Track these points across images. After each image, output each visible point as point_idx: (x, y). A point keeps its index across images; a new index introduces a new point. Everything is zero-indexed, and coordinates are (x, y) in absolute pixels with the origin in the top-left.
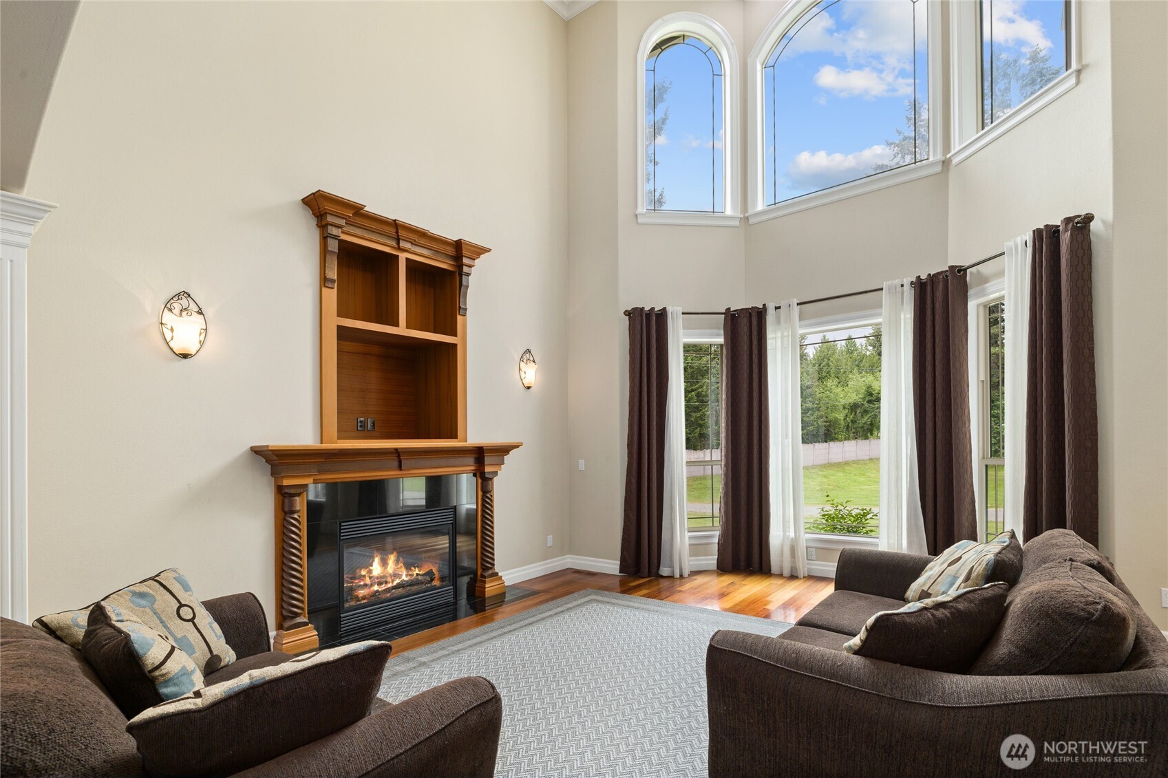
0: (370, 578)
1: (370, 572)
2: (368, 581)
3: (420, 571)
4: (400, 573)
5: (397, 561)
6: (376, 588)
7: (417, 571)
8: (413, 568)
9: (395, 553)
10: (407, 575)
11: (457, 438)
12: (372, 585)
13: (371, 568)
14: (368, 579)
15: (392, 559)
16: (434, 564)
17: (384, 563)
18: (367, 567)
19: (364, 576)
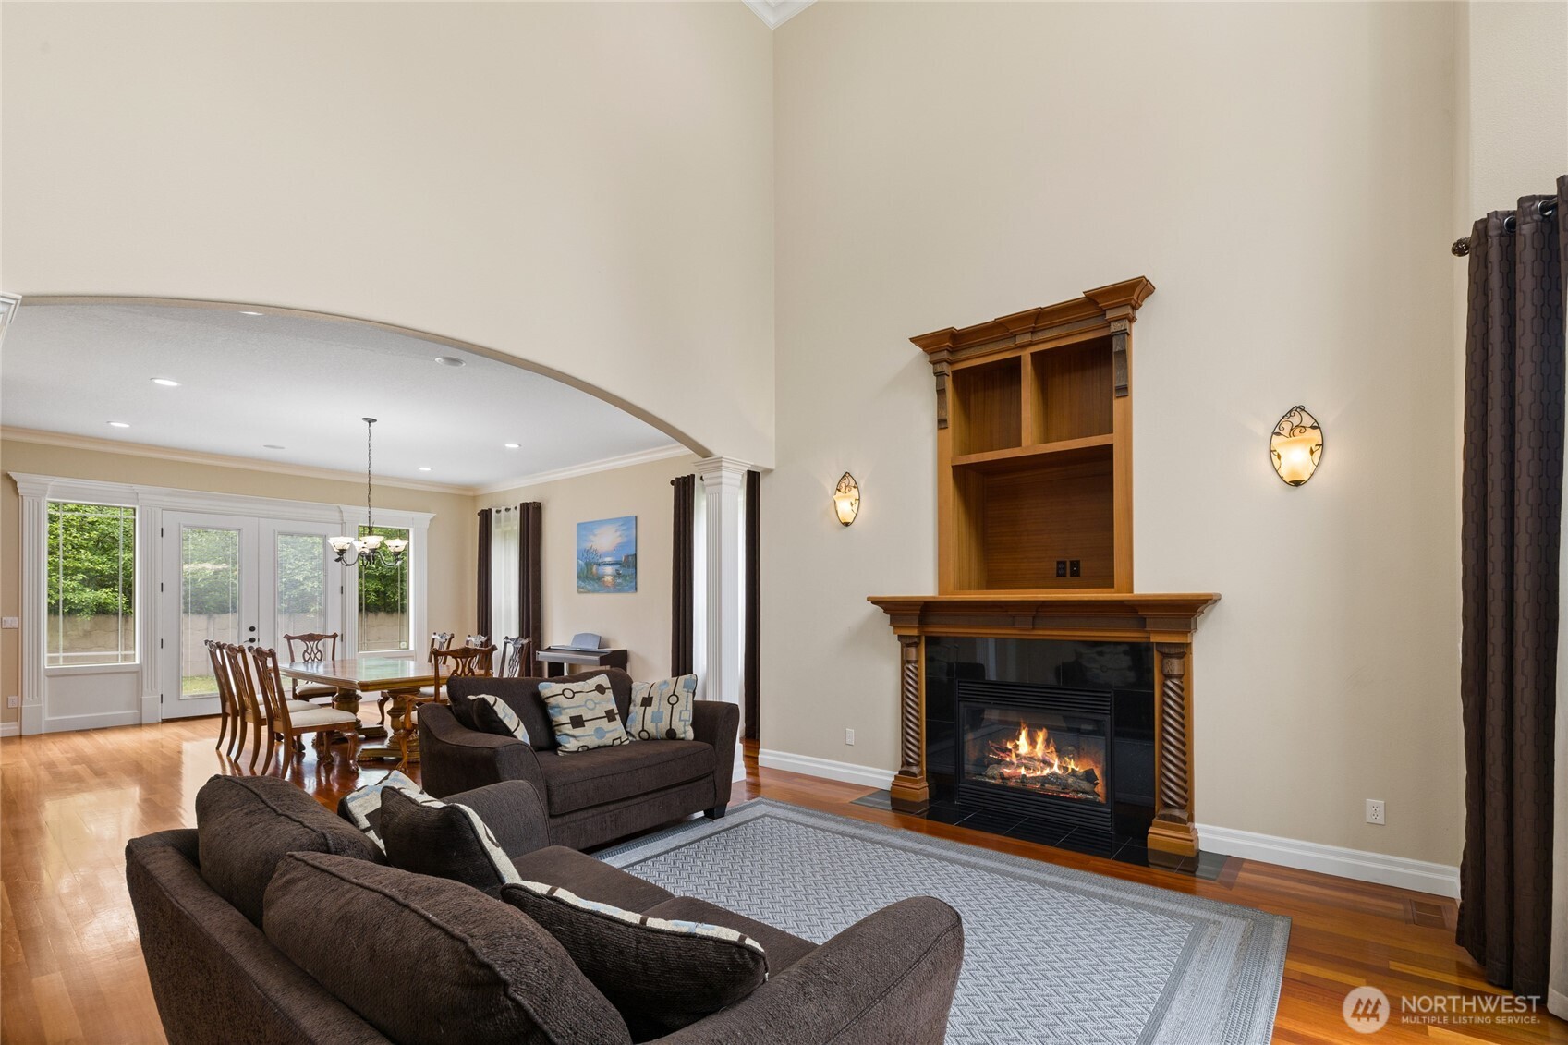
0: (1017, 755)
1: (1016, 747)
2: (1014, 759)
3: (1077, 766)
4: (1051, 761)
5: (1047, 742)
6: (1023, 771)
7: (1072, 765)
8: (1067, 759)
9: (1044, 730)
10: (1059, 767)
11: (1113, 587)
12: (1019, 766)
13: (1018, 743)
14: (1014, 755)
15: (1041, 737)
16: (1096, 763)
17: (1032, 742)
18: (1013, 740)
19: (1010, 751)
